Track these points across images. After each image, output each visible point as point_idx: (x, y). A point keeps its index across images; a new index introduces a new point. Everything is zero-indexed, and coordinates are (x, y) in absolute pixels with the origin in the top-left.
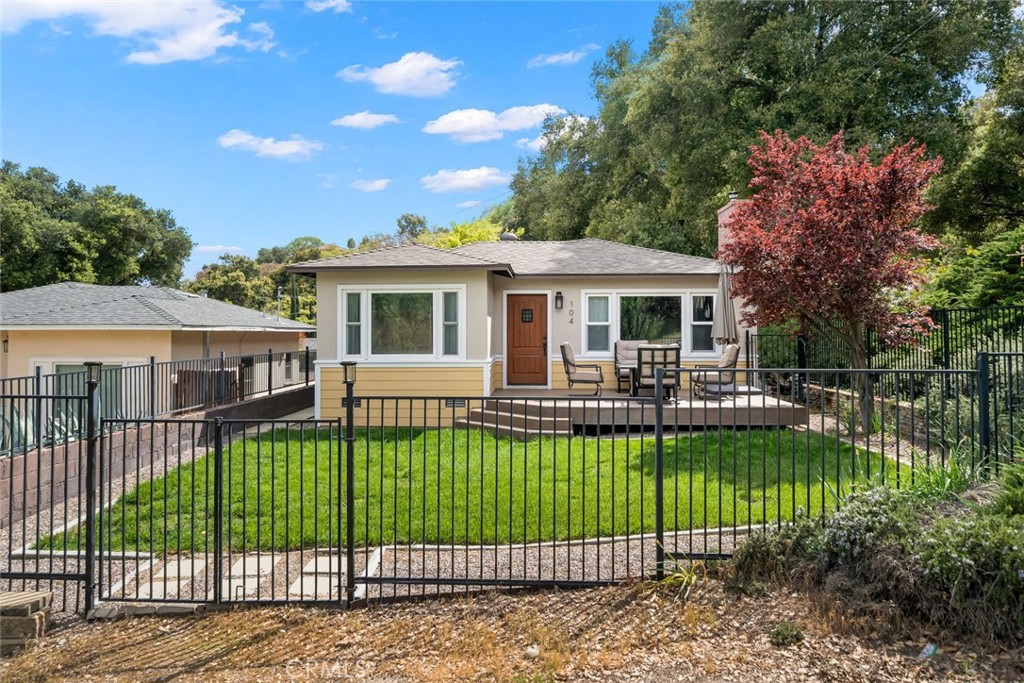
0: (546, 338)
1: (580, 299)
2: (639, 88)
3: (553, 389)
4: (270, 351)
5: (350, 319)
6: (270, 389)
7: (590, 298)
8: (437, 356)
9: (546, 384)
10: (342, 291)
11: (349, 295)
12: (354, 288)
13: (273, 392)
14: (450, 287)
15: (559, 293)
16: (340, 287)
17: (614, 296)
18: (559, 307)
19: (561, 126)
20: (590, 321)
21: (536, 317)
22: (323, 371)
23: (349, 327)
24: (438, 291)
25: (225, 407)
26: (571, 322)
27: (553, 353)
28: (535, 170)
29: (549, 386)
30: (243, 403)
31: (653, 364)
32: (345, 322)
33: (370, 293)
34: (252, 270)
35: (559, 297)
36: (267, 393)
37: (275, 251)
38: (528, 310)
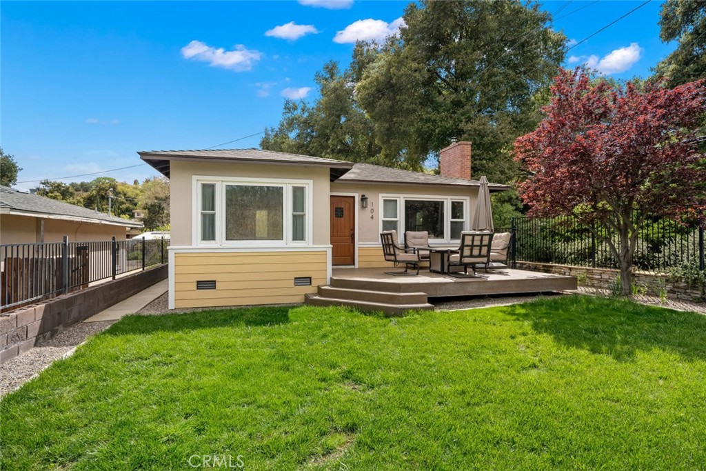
0: (353, 229)
1: (379, 200)
2: (368, 77)
3: (359, 268)
4: (114, 238)
5: (204, 208)
6: (114, 275)
7: (384, 200)
8: (287, 242)
9: (354, 264)
10: (197, 182)
11: (204, 186)
12: (209, 179)
13: (117, 277)
14: (299, 183)
15: (363, 196)
16: (195, 178)
17: (401, 199)
18: (363, 207)
19: (295, 108)
20: (384, 217)
21: (346, 213)
22: (177, 256)
23: (204, 215)
24: (287, 185)
25: (68, 296)
26: (372, 217)
27: (359, 241)
28: (276, 136)
29: (357, 266)
30: (87, 290)
31: (472, 246)
32: (200, 211)
33: (225, 184)
34: (68, 192)
35: (363, 199)
36: (111, 279)
37: (82, 185)
38: (340, 209)
